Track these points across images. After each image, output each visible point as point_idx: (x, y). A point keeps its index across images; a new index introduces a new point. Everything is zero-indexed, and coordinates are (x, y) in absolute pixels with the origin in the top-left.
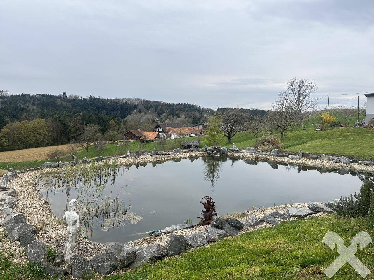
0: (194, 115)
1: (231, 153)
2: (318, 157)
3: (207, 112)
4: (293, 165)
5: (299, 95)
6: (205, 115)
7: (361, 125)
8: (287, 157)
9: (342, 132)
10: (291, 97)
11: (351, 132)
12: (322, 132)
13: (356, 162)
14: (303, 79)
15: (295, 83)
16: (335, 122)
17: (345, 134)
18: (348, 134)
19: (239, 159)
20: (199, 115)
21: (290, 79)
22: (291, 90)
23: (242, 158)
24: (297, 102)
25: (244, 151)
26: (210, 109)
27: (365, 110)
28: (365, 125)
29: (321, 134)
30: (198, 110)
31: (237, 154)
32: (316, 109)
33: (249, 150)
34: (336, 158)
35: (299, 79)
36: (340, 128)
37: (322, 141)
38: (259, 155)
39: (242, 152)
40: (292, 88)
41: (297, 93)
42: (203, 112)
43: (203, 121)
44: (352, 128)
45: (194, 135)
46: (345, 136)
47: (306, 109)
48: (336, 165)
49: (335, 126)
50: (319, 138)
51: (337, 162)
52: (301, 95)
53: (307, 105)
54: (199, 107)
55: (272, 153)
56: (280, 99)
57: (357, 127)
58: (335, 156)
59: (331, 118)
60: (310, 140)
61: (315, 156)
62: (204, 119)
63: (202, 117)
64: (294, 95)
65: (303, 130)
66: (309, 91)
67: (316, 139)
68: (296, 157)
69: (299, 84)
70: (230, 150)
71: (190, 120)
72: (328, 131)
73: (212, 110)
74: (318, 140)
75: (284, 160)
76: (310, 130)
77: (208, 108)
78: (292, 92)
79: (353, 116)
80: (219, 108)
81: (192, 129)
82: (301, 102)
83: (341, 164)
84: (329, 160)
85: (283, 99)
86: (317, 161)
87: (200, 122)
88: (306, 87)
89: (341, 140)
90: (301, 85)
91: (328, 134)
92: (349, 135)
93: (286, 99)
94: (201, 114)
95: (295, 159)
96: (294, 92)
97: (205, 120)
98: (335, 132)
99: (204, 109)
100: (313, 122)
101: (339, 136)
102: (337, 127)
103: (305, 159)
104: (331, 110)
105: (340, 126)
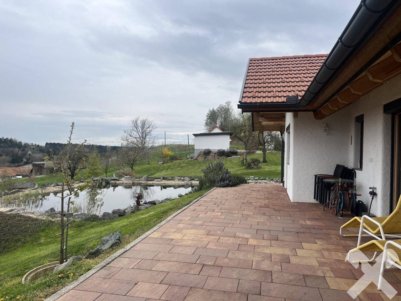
0: (13, 152)
1: (113, 182)
2: (173, 179)
3: (31, 148)
4: (158, 185)
5: (142, 133)
6: (30, 152)
7: (192, 158)
8: (154, 180)
9: (180, 164)
10: (135, 134)
11: (186, 163)
12: (165, 165)
13: (193, 180)
14: (145, 119)
15: (139, 122)
16: (172, 156)
17: (182, 165)
18: (183, 165)
19: (119, 185)
20: (20, 152)
21: (134, 118)
22: (135, 128)
23: (121, 184)
24: (141, 138)
25: (123, 179)
26: (35, 144)
27: (194, 145)
28: (195, 158)
29: (165, 166)
30: (19, 145)
31: (118, 182)
32: (157, 144)
33: (126, 178)
34: (182, 178)
35: (141, 119)
36: (178, 161)
37: (166, 172)
38: (135, 181)
39: (121, 180)
40: (136, 126)
41: (141, 130)
42: (26, 147)
43: (27, 159)
44: (186, 160)
45: (21, 177)
46: (183, 166)
47: (149, 144)
48: (182, 183)
49: (173, 159)
50: (163, 170)
51: (183, 181)
52: (144, 132)
53: (150, 141)
54: (20, 142)
55: (143, 179)
56: (126, 135)
57: (189, 159)
58: (181, 178)
59: (170, 153)
60: (157, 172)
61: (171, 178)
62: (28, 156)
63: (25, 155)
64: (138, 133)
65: (148, 164)
66: (151, 130)
67: (162, 171)
68: (159, 180)
69: (141, 122)
70: (112, 179)
71: (8, 158)
72: (169, 164)
73: (38, 146)
74: (163, 171)
75: (152, 183)
76: (154, 164)
77: (32, 144)
78: (136, 129)
79: (185, 150)
80: (47, 144)
81: (17, 169)
82: (145, 138)
83: (186, 182)
84: (179, 180)
85: (128, 136)
86: (172, 181)
87: (22, 161)
88: (148, 126)
89: (180, 170)
90: (144, 124)
91: (169, 166)
92: (185, 166)
93: (131, 136)
94: (24, 150)
95: (159, 181)
96: (138, 129)
97: (30, 158)
98: (175, 164)
99: (26, 145)
100: (154, 156)
101: (178, 167)
102: (175, 160)
103: (165, 181)
104: (168, 145)
105: (177, 159)
